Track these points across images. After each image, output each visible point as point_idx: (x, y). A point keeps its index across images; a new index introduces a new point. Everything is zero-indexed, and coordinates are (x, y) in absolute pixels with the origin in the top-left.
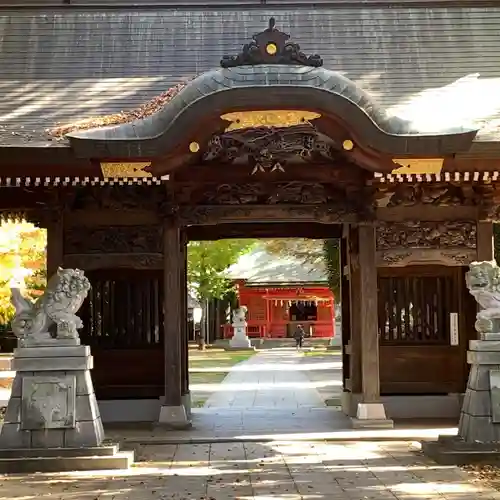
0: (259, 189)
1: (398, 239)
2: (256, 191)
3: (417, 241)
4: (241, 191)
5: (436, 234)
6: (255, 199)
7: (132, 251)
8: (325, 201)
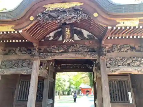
0: (65, 47)
1: (114, 64)
2: (64, 48)
3: (121, 64)
4: (59, 48)
5: (128, 62)
6: (64, 51)
7: (22, 68)
8: (87, 51)
